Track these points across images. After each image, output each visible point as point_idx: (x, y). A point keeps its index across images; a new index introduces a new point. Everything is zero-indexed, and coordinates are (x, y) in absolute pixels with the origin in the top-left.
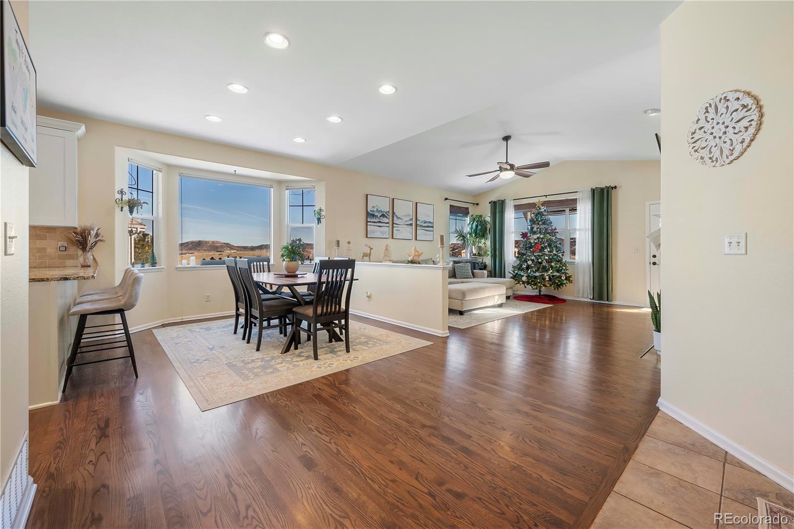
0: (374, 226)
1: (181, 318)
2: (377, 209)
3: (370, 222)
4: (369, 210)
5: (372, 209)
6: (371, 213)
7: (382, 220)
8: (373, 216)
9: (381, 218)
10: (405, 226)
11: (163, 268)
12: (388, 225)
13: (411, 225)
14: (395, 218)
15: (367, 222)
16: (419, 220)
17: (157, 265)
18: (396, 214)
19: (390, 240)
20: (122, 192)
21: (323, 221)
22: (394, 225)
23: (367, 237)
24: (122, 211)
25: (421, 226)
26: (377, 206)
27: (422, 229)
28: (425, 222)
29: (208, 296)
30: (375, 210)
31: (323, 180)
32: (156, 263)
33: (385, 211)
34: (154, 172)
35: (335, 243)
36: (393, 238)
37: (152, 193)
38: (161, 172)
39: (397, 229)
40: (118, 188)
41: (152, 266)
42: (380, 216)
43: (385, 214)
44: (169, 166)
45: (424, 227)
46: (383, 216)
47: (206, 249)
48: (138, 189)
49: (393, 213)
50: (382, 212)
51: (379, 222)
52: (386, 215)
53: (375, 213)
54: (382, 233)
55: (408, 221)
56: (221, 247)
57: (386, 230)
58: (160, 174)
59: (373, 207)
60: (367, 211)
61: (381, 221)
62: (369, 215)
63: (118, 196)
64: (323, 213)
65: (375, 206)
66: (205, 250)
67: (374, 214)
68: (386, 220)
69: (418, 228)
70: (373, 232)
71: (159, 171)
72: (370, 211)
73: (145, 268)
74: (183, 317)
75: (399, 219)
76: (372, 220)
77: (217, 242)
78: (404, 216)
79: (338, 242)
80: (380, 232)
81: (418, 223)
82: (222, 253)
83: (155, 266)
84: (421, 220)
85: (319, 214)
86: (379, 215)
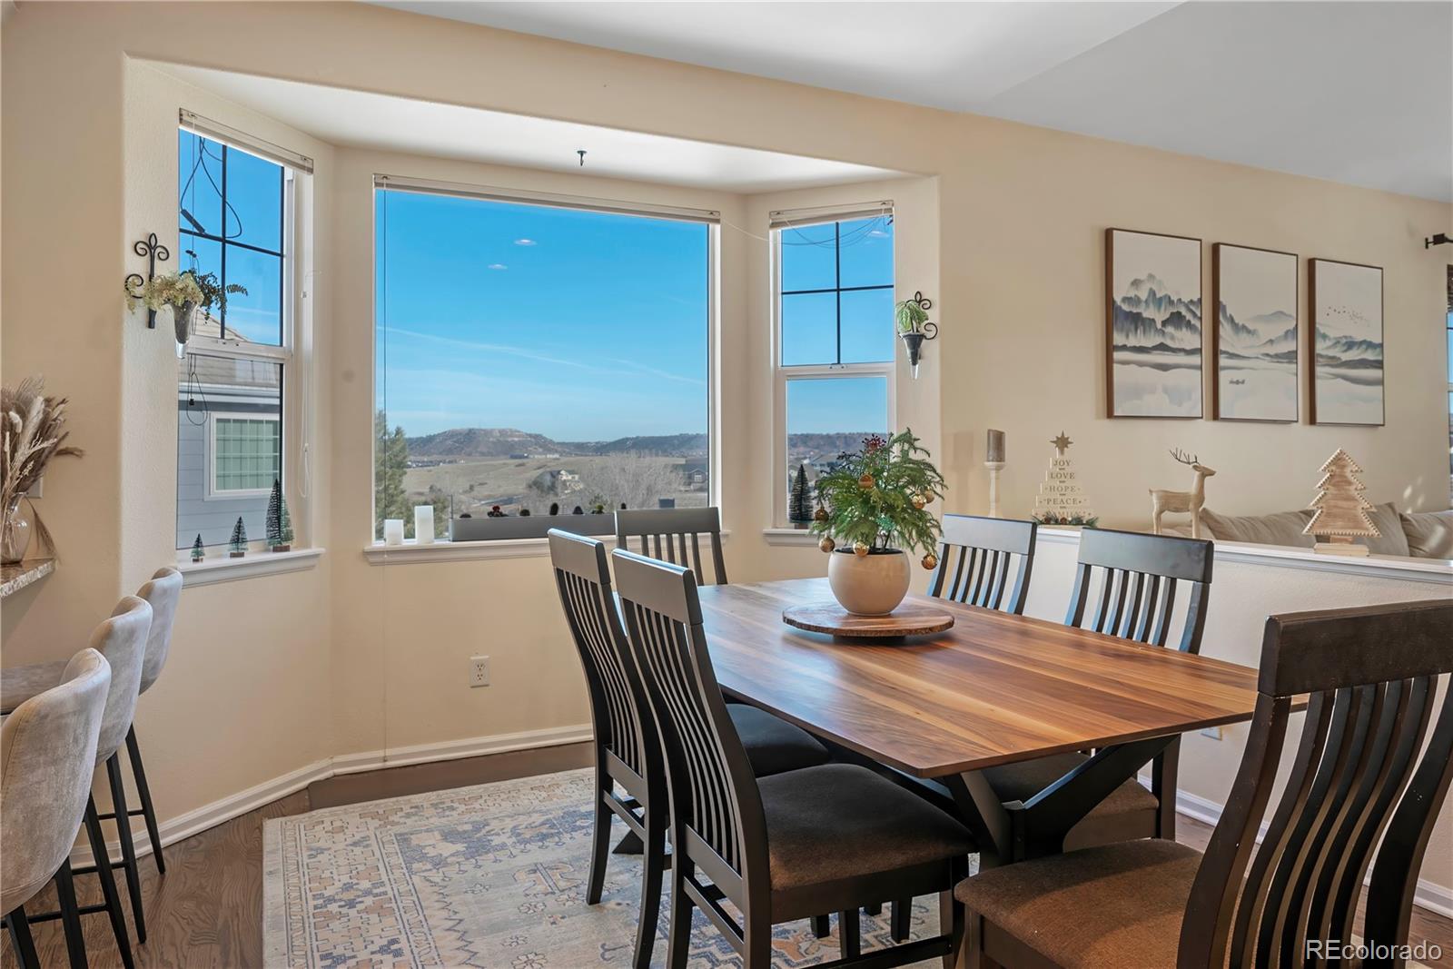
0: (1141, 364)
1: (380, 753)
2: (1152, 293)
3: (1124, 348)
4: (1118, 297)
5: (1132, 294)
6: (1126, 307)
7: (1173, 338)
8: (1136, 320)
9: (1170, 329)
11: (316, 556)
12: (1195, 360)
13: (1291, 357)
14: (1225, 330)
15: (1110, 348)
16: (1324, 337)
17: (291, 544)
18: (1229, 311)
19: (1207, 426)
20: (150, 248)
21: (930, 349)
22: (1223, 361)
23: (1110, 414)
24: (151, 325)
25: (1334, 362)
26: (1151, 277)
27: (1337, 376)
28: (1350, 345)
29: (480, 666)
30: (1144, 295)
31: (929, 175)
32: (289, 537)
33: (1186, 299)
34: (289, 173)
35: (982, 444)
36: (1216, 416)
37: (281, 255)
38: (311, 171)
39: (1236, 375)
40: (133, 232)
41: (276, 550)
42: (1164, 323)
43: (1184, 311)
44: (342, 150)
45: (1344, 364)
46: (1176, 320)
47: (485, 450)
48: (224, 240)
49: (1217, 306)
50: (1171, 302)
51: (1162, 347)
52: (1189, 317)
53: (1141, 309)
55: (1279, 339)
56: (523, 444)
57: (1191, 381)
58: (308, 181)
59: (1136, 283)
60: (1109, 301)
61: (1168, 342)
62: (1115, 316)
63: (137, 265)
64: (933, 315)
65: (1143, 277)
66: (483, 454)
67: (1139, 315)
68: (1187, 339)
69: (1319, 370)
70: (1137, 392)
71: (302, 167)
72: (1125, 299)
73: (246, 559)
74: (389, 752)
75: (1244, 335)
76: (1132, 342)
77: (513, 433)
79: (998, 440)
80: (1166, 391)
81: (1320, 347)
82: (525, 461)
83: (286, 549)
84: (1333, 334)
85: (917, 316)
86: (1159, 316)
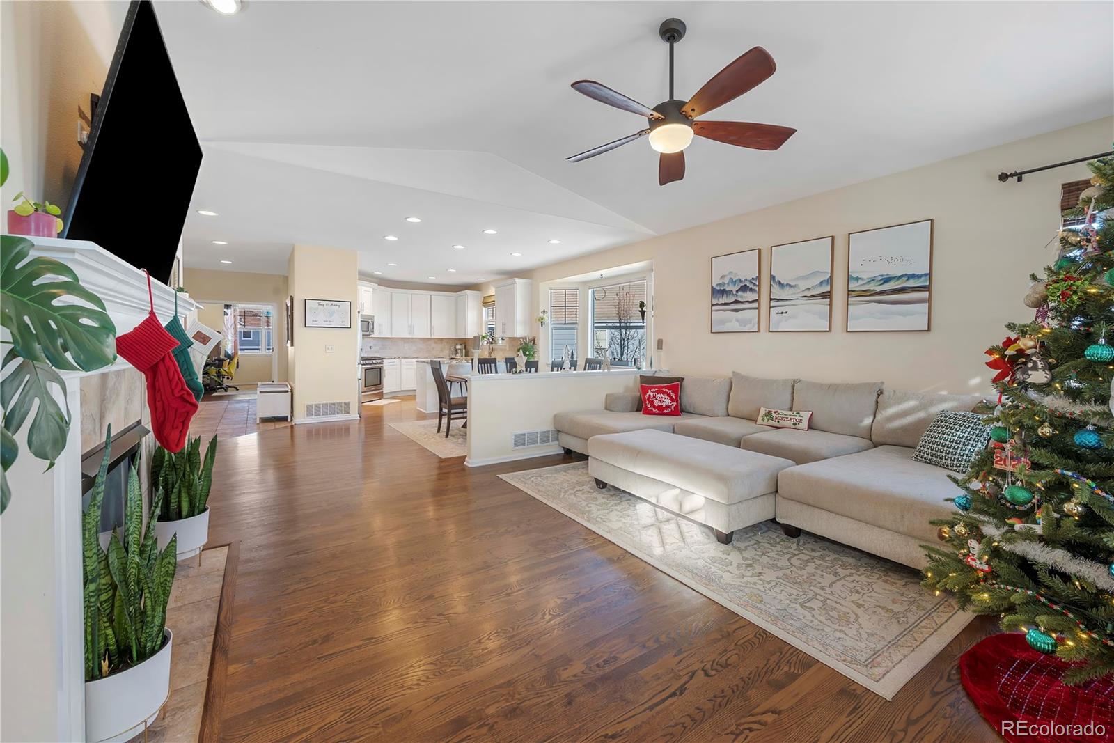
0: (724, 310)
2: (731, 279)
3: (717, 304)
4: (714, 285)
5: (722, 282)
6: (718, 288)
7: (742, 297)
8: (724, 292)
9: (740, 293)
10: (805, 301)
12: (756, 305)
13: (828, 294)
14: (776, 289)
15: (713, 306)
16: (859, 279)
18: (778, 279)
19: (763, 335)
23: (711, 332)
25: (869, 293)
26: (731, 272)
27: (870, 301)
28: (887, 280)
30: (727, 281)
33: (750, 279)
36: (770, 331)
42: (737, 291)
43: (748, 284)
45: (881, 293)
46: (744, 288)
49: (771, 278)
50: (741, 281)
51: (736, 302)
52: (751, 286)
53: (726, 287)
54: (743, 322)
55: (817, 287)
57: (752, 315)
59: (723, 277)
60: (712, 287)
61: (739, 299)
62: (716, 293)
65: (727, 273)
67: (726, 290)
68: (752, 296)
69: (850, 299)
70: (725, 322)
72: (718, 285)
75: (787, 289)
76: (721, 301)
78: (795, 280)
80: (737, 320)
81: (852, 286)
84: (867, 277)
86: (735, 288)
